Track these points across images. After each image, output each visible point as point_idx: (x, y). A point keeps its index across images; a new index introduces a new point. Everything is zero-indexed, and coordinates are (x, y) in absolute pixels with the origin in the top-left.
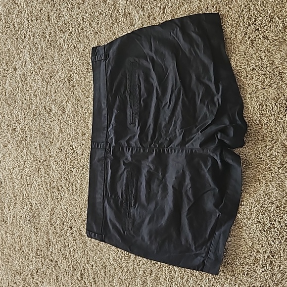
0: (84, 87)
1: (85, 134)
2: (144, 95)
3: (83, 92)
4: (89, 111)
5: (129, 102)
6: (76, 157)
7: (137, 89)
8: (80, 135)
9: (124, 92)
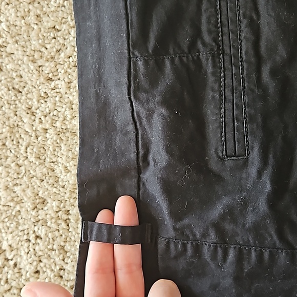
0: (35, 44)
1: (44, 202)
2: (272, 50)
3: (34, 61)
4: (58, 124)
5: (211, 79)
6: (14, 284)
7: (245, 32)
8: (28, 205)
9: (192, 46)
